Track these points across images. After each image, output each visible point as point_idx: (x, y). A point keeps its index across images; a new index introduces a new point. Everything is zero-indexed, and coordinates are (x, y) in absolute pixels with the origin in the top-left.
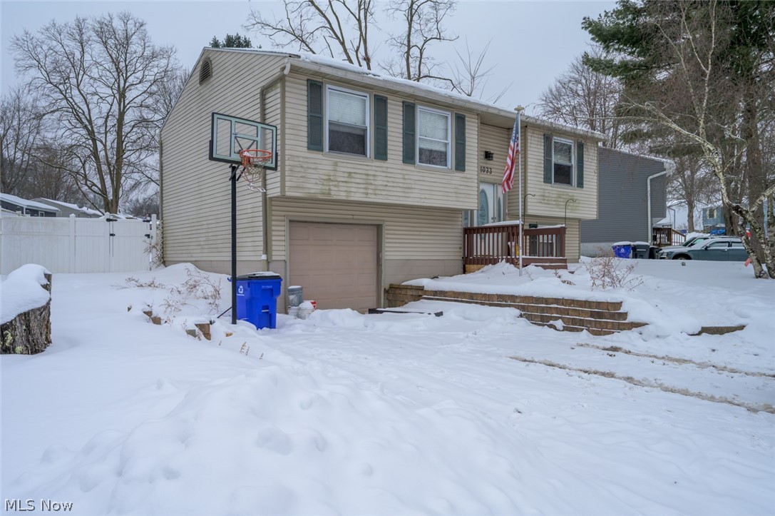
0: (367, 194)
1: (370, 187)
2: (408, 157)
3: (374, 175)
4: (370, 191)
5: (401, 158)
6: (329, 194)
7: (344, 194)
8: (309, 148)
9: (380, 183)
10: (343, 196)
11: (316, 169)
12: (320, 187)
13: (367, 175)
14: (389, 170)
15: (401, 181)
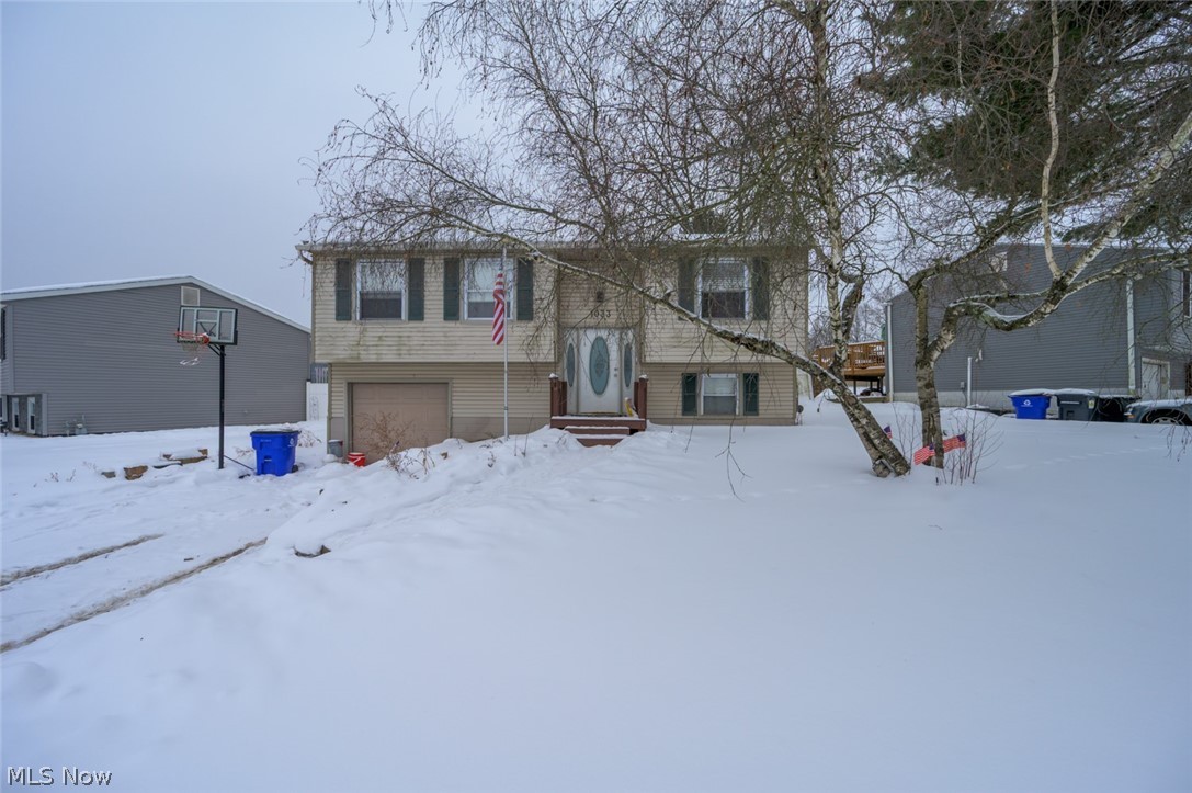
0: (400, 355)
1: (404, 348)
2: (451, 312)
3: (409, 337)
4: (403, 352)
5: (442, 316)
6: (358, 358)
7: (375, 357)
8: (337, 319)
9: (415, 343)
10: (373, 359)
11: (344, 337)
12: (349, 352)
13: (400, 337)
14: (427, 330)
15: (443, 338)
